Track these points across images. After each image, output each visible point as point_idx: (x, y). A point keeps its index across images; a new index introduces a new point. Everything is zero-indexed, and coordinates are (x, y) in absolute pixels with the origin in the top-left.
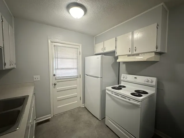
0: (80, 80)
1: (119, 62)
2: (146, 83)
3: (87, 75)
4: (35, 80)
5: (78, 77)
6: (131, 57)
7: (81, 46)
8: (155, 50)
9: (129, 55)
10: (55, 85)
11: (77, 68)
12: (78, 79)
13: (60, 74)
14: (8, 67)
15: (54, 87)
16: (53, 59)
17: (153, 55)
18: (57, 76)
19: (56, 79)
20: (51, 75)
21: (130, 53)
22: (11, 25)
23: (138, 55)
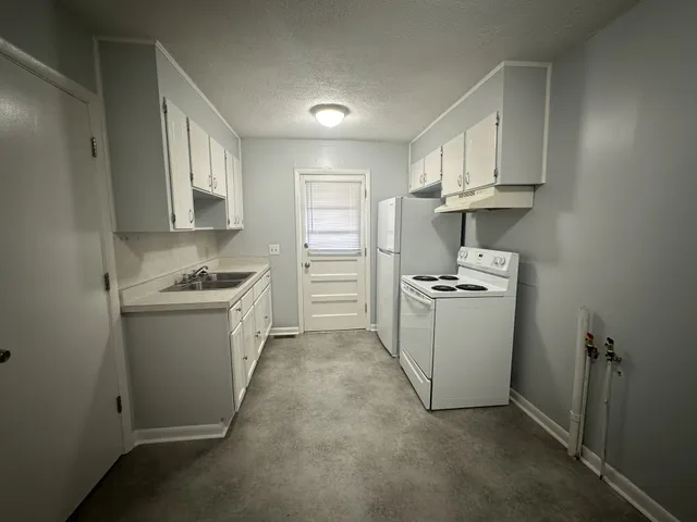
0: (365, 261)
1: (464, 213)
2: (494, 267)
3: (381, 250)
4: (271, 253)
5: (359, 254)
6: (464, 199)
7: (368, 176)
8: (492, 180)
9: (461, 195)
10: (307, 266)
11: (359, 232)
12: (361, 259)
13: (317, 243)
14: (232, 226)
15: (307, 272)
16: (303, 210)
17: (491, 192)
18: (311, 247)
19: (309, 255)
20: (300, 245)
21: (461, 189)
22: (237, 157)
23: (472, 193)
